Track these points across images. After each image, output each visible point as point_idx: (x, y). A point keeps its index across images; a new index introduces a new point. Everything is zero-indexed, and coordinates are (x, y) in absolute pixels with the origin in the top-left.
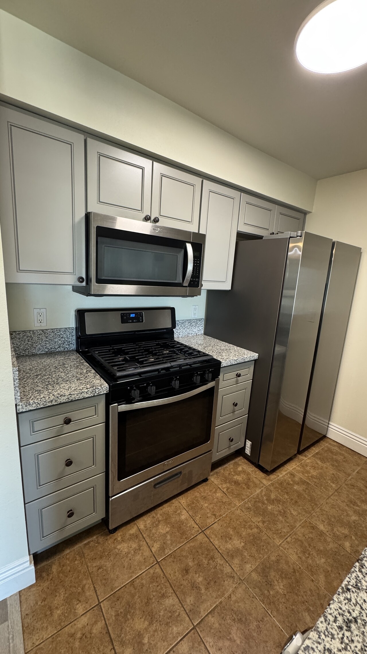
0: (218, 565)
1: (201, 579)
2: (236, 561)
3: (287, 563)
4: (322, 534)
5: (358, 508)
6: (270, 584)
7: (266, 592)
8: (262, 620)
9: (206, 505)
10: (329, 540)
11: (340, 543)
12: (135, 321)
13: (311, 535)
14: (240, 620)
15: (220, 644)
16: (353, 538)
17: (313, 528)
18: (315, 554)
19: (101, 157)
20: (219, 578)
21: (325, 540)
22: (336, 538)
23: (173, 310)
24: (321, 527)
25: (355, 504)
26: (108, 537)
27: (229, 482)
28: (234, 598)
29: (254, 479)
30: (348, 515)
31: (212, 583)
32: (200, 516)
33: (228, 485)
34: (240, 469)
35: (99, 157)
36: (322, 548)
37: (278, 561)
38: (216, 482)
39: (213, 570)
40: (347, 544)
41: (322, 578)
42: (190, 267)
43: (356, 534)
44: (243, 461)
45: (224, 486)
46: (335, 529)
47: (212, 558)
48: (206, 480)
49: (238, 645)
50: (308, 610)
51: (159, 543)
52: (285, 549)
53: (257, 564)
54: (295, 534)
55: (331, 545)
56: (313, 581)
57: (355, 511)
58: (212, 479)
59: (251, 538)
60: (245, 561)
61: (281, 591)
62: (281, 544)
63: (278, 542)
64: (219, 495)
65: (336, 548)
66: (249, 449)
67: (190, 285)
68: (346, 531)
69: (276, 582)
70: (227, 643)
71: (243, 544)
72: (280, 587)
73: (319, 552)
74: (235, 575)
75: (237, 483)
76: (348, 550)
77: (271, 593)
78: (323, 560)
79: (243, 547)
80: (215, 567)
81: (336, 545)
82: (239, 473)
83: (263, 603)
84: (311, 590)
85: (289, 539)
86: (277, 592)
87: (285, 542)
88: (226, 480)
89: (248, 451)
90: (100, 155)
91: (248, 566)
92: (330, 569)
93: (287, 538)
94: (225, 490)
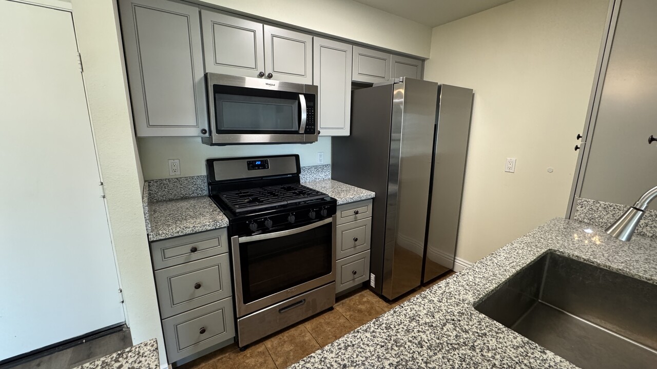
9: (329, 329)
12: (261, 168)
19: (215, 25)
23: (297, 157)
26: (239, 354)
27: (353, 311)
29: (377, 308)
32: (322, 337)
33: (352, 313)
34: (365, 299)
35: (213, 25)
38: (341, 310)
42: (304, 116)
44: (369, 293)
45: (348, 313)
48: (331, 309)
51: (282, 358)
58: (338, 308)
64: (342, 320)
66: (373, 282)
67: (306, 132)
75: (360, 311)
82: (363, 303)
88: (350, 309)
89: (373, 284)
90: (214, 23)
94: (348, 317)
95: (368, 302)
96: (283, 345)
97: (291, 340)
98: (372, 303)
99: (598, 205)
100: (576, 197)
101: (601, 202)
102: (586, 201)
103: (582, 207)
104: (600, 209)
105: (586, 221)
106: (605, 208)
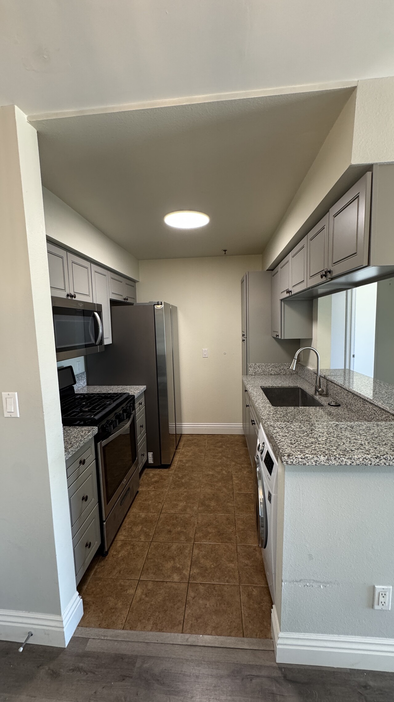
0: (182, 518)
1: (179, 529)
2: (188, 510)
3: (209, 494)
4: (213, 475)
5: (218, 457)
6: (208, 506)
7: (209, 509)
8: (216, 518)
9: (150, 502)
10: (217, 475)
11: (221, 473)
13: (209, 479)
14: (209, 525)
15: (208, 537)
16: (224, 468)
17: (208, 475)
18: (216, 484)
20: (187, 521)
21: (216, 476)
22: (218, 473)
24: (211, 473)
25: (216, 456)
26: (106, 559)
27: (152, 484)
28: (199, 522)
29: (164, 474)
30: (216, 462)
31: (186, 525)
32: (152, 509)
33: (153, 486)
34: (151, 475)
36: (217, 480)
37: (205, 497)
38: (144, 489)
39: (181, 521)
40: (224, 472)
41: (224, 489)
43: (224, 467)
44: (149, 470)
45: (151, 488)
46: (216, 470)
47: (176, 518)
48: (138, 492)
49: (214, 532)
50: (228, 502)
51: (142, 535)
52: (204, 491)
53: (198, 504)
54: (203, 483)
55: (219, 476)
56: (222, 493)
57: (218, 459)
58: (140, 489)
59: (187, 497)
60: (192, 507)
61: (215, 505)
62: (200, 491)
63: (198, 490)
64: (152, 493)
65: (221, 476)
66: (151, 459)
68: (221, 468)
69: (210, 504)
70: (210, 535)
71: (185, 503)
72: (213, 504)
73: (217, 482)
74: (192, 515)
75: (156, 482)
76: (226, 473)
77: (212, 508)
78: (220, 483)
79: (186, 503)
80: (181, 520)
81: (221, 475)
82: (153, 477)
83: (212, 513)
84: (224, 496)
85: (202, 486)
86: (214, 506)
87: (201, 488)
88: (148, 485)
89: (151, 461)
91: (195, 508)
92: (225, 484)
93: (201, 487)
94: (153, 489)
95: (155, 475)
96: (132, 530)
97: (134, 524)
98: (159, 474)
99: (256, 365)
100: (248, 364)
101: (257, 364)
102: (252, 365)
103: (251, 368)
104: (257, 367)
105: (253, 374)
106: (258, 366)
